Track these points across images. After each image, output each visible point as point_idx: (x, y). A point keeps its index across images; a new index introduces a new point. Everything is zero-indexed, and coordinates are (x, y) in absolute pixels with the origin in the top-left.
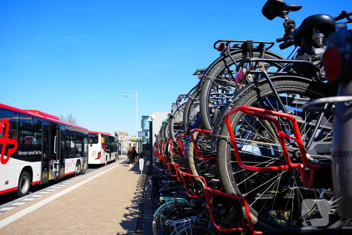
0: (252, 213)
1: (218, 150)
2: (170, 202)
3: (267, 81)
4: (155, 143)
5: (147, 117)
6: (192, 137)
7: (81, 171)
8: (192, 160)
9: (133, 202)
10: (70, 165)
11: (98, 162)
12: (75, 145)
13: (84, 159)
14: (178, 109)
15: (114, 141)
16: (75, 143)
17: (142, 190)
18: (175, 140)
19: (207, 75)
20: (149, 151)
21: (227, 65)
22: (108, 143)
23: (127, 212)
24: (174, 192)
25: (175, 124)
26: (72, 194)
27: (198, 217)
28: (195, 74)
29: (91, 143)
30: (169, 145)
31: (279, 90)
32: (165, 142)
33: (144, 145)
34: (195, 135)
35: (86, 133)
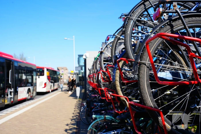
0: (166, 122)
1: (139, 72)
2: (100, 119)
3: (180, 18)
4: (89, 75)
5: (82, 56)
6: (119, 66)
7: (31, 97)
8: (118, 83)
9: (72, 120)
10: (23, 92)
11: (44, 90)
12: (26, 77)
13: (33, 88)
14: (107, 47)
15: (56, 74)
16: (26, 76)
17: (79, 111)
18: (104, 70)
19: (130, 16)
20: (84, 82)
21: (147, 8)
22: (52, 76)
23: (67, 128)
24: (104, 112)
25: (104, 58)
26: (24, 115)
27: (122, 130)
28: (120, 18)
29: (39, 76)
30: (100, 75)
31: (189, 25)
32: (97, 72)
33: (80, 77)
34: (121, 64)
35: (34, 68)
